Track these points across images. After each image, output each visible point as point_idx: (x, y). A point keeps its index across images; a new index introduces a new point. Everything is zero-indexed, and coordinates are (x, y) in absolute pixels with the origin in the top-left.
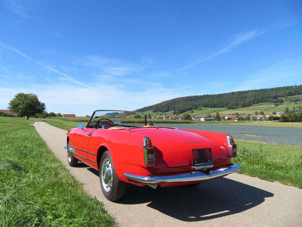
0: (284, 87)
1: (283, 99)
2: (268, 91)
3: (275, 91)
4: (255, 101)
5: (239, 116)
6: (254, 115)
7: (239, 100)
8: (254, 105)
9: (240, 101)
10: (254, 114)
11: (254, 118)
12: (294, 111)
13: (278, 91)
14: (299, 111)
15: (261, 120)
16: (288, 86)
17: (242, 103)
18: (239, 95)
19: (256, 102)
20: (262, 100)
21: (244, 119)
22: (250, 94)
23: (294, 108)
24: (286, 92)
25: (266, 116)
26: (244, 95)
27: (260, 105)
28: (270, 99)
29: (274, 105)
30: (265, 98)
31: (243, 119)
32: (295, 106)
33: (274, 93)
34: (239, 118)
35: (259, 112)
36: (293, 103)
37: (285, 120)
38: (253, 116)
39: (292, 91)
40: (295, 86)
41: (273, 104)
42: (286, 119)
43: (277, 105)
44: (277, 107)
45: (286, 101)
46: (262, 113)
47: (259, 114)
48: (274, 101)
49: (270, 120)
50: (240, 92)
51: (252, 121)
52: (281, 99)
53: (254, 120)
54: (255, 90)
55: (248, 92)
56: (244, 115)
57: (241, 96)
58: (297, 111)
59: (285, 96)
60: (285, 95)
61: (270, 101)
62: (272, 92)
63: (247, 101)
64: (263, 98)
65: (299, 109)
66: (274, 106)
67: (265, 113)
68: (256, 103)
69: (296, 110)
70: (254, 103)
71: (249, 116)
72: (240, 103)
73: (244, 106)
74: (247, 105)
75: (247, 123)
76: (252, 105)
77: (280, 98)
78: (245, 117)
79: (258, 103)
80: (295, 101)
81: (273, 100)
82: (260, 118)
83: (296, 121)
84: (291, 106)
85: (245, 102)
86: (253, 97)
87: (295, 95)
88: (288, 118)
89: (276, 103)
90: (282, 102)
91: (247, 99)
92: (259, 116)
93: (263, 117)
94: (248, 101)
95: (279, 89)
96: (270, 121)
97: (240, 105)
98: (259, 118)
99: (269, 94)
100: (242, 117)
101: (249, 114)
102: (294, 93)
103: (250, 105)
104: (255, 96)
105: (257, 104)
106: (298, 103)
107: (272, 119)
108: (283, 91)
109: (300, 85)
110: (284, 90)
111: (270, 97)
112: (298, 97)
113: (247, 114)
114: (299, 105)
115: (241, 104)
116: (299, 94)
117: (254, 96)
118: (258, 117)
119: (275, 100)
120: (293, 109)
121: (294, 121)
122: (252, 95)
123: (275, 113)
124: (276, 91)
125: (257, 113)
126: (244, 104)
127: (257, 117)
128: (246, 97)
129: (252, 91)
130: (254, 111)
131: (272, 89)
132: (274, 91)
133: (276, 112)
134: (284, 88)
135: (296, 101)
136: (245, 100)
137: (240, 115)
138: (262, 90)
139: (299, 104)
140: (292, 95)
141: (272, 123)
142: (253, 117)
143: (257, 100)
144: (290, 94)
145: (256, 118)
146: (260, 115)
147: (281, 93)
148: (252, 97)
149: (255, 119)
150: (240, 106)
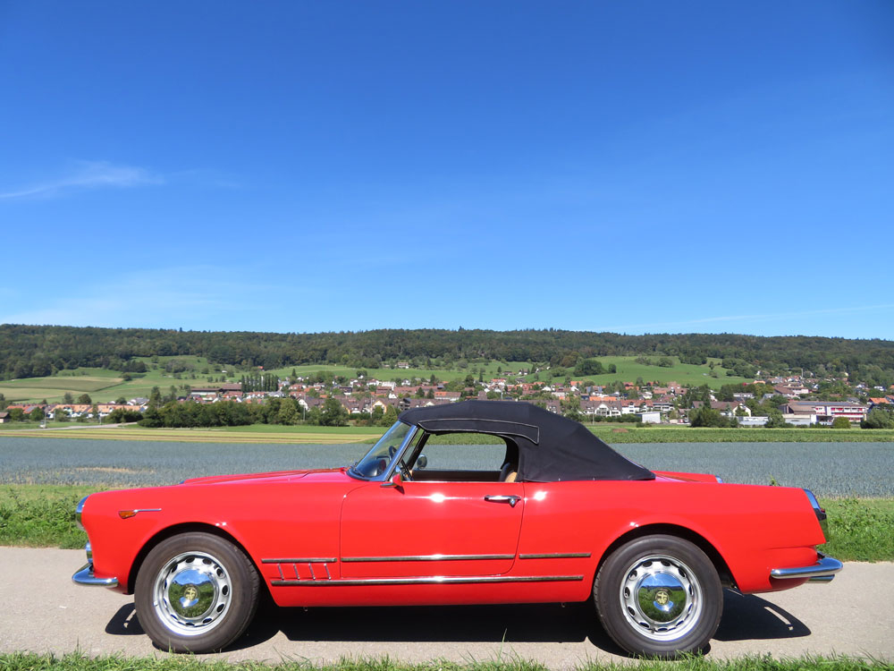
0: (152, 331)
1: (147, 361)
2: (107, 335)
3: (128, 337)
4: (64, 359)
5: (10, 407)
6: (59, 404)
7: (9, 354)
8: (60, 372)
9: (12, 357)
10: (60, 401)
11: (61, 415)
12: (173, 397)
13: (136, 340)
14: (185, 398)
15: (82, 420)
16: (161, 330)
17: (20, 364)
18: (11, 336)
19: (66, 365)
20: (88, 360)
21: (27, 417)
22: (50, 337)
23: (173, 389)
24: (157, 343)
25: (100, 407)
26: (29, 339)
27: (78, 375)
28: (113, 360)
29: (120, 377)
30: (98, 355)
31: (21, 417)
32: (177, 383)
33: (125, 344)
34: (9, 411)
35: (76, 394)
36: (170, 376)
37: (157, 421)
38: (58, 407)
39: (171, 343)
40: (178, 330)
41: (119, 373)
42: (159, 419)
43: (129, 379)
44: (129, 383)
45: (155, 368)
46: (86, 400)
47: (76, 401)
48: (122, 365)
49: (114, 422)
50: (15, 326)
51: (53, 423)
52: (142, 362)
53: (61, 420)
54: (67, 329)
55: (45, 330)
56: (24, 402)
57: (19, 341)
58: (180, 398)
59: (151, 355)
60: (151, 352)
61: (110, 366)
62: (118, 340)
63: (39, 358)
64: (90, 354)
65: (184, 393)
66: (120, 380)
67: (94, 400)
68: (69, 368)
69: (178, 395)
70: (61, 368)
71: (44, 408)
72: (15, 362)
73: (26, 374)
74: (38, 370)
75: (42, 430)
76: (53, 372)
77: (138, 360)
78: (28, 410)
79: (73, 369)
80: (176, 372)
81: (120, 361)
82: (78, 413)
83: (184, 426)
84: (166, 384)
85: (32, 361)
86: (60, 348)
87: (176, 354)
88: (163, 417)
89: (127, 373)
90: (142, 370)
91: (39, 354)
92: (78, 408)
93: (90, 410)
94: (42, 360)
95: (138, 334)
96: (116, 425)
97: (12, 370)
98: (75, 415)
99: (111, 345)
100: (20, 411)
101: (45, 402)
102: (174, 349)
103: (47, 373)
104: (66, 347)
105: (70, 371)
106: (183, 375)
107: (122, 419)
108: (148, 340)
109: (191, 331)
110: (152, 338)
111: (112, 355)
112: (184, 362)
113: (38, 402)
114: (184, 383)
115: (15, 368)
116: (187, 354)
117: (62, 346)
118: (74, 412)
119: (125, 364)
120: (171, 393)
121: (178, 426)
122: (58, 342)
123: (123, 402)
124: (131, 339)
125: (69, 400)
126: (26, 366)
127: (70, 411)
128: (36, 346)
129: (59, 329)
130: (62, 393)
131: (120, 332)
132: (125, 339)
133: (126, 399)
134: (152, 334)
135: (178, 372)
136: (30, 355)
137: (11, 402)
138: (89, 332)
139: (186, 378)
140: (171, 355)
141: (125, 431)
142: (58, 411)
143: (72, 360)
144: (166, 352)
145: (68, 414)
146: (78, 404)
147: (144, 345)
148: (56, 348)
149: (63, 418)
150: (13, 374)
